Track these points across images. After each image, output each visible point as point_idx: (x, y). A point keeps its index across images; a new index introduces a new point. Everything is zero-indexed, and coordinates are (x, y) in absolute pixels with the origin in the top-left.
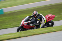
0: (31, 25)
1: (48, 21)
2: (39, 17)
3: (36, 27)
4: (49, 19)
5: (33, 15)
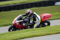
0: (24, 24)
1: (44, 20)
2: (32, 16)
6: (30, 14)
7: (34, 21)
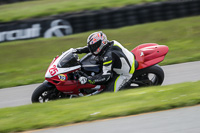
2: (110, 53)
3: (98, 87)
4: (146, 60)
5: (90, 46)
6: (101, 48)
7: (115, 69)
